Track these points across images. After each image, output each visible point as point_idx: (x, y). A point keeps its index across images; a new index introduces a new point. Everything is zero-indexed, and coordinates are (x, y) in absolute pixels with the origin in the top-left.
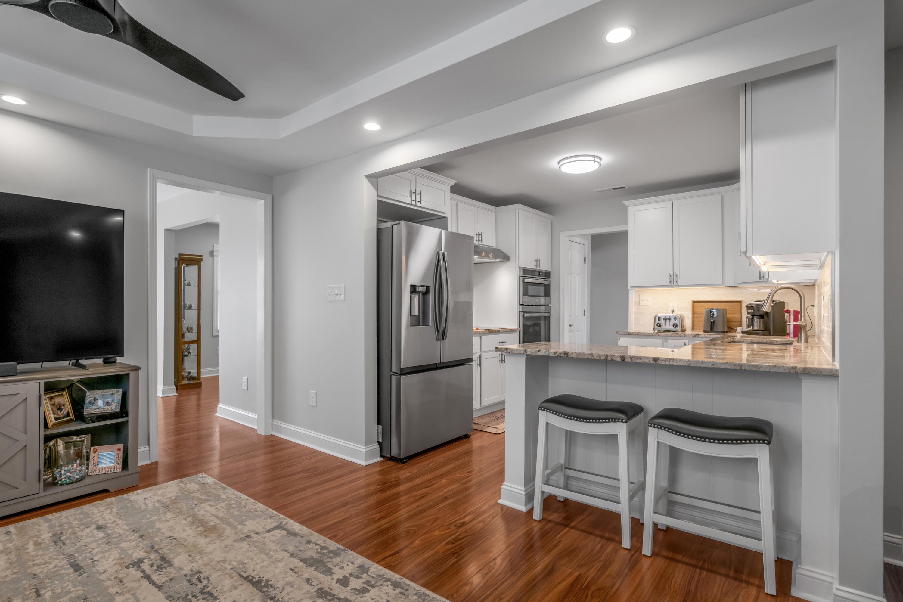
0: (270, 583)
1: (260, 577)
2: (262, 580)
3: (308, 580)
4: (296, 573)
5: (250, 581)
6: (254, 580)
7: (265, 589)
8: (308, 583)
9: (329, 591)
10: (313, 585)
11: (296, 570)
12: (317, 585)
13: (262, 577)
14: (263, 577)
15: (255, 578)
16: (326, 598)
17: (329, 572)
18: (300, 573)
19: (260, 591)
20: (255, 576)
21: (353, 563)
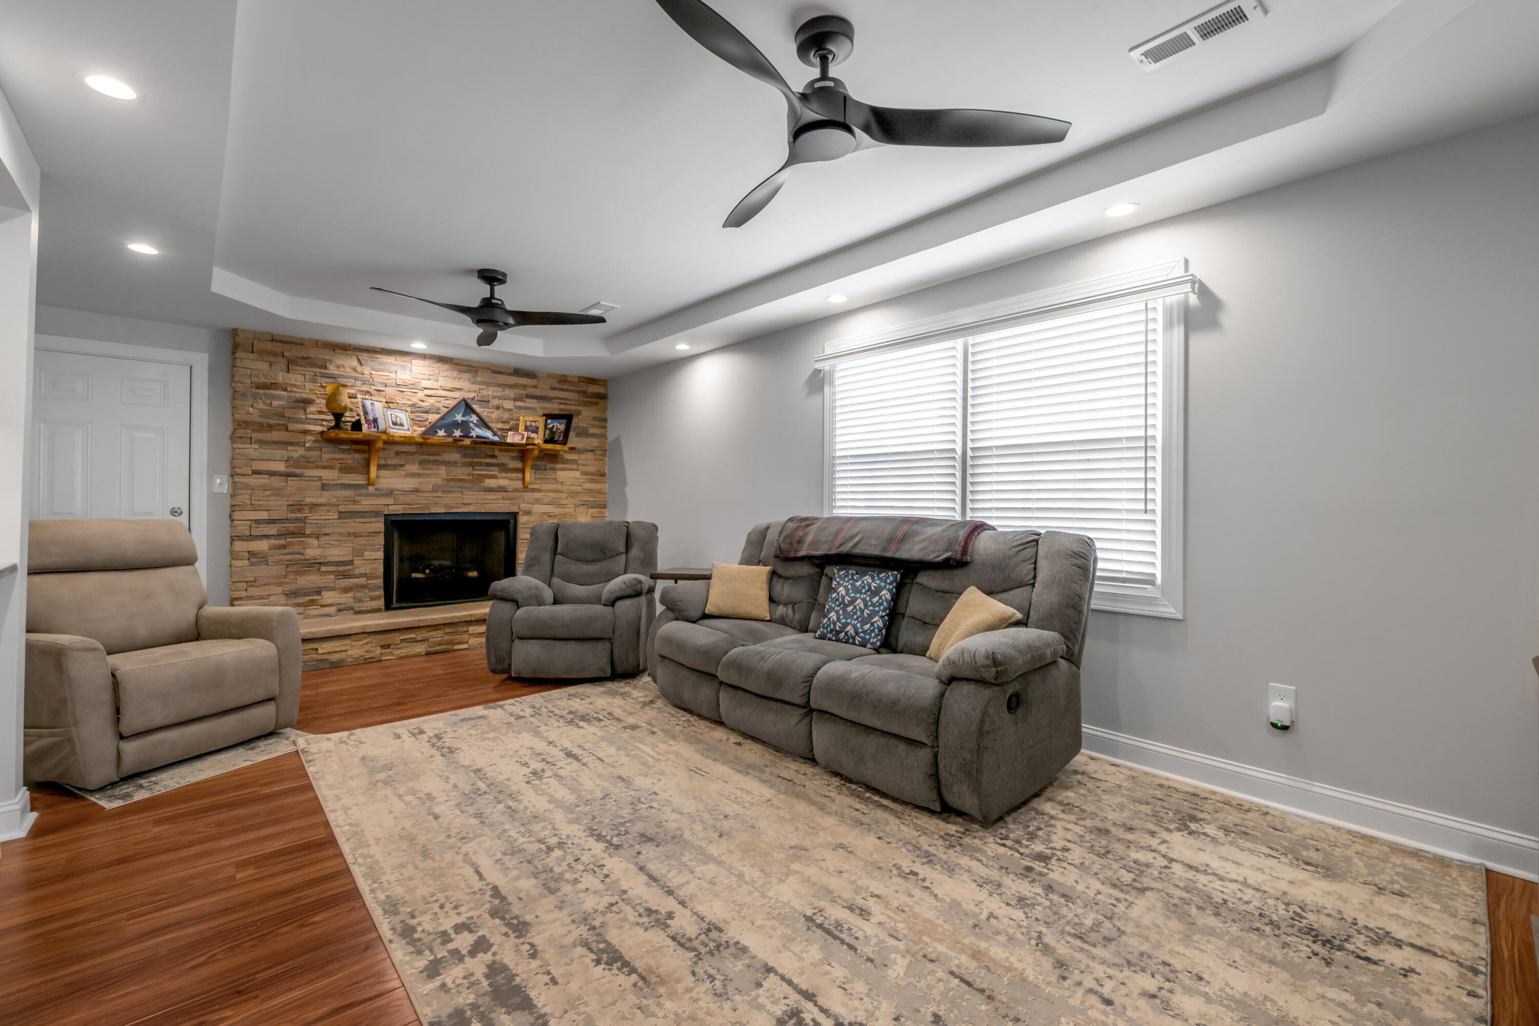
0: (594, 957)
1: (610, 970)
2: (606, 964)
3: (534, 955)
4: (549, 973)
5: (626, 964)
6: (619, 964)
7: (602, 946)
8: (536, 950)
9: (510, 932)
10: (529, 943)
11: (547, 978)
12: (523, 943)
13: (606, 971)
14: (604, 969)
15: (618, 969)
16: (519, 922)
17: (495, 970)
18: (543, 970)
19: (609, 944)
20: (617, 972)
21: (443, 985)
